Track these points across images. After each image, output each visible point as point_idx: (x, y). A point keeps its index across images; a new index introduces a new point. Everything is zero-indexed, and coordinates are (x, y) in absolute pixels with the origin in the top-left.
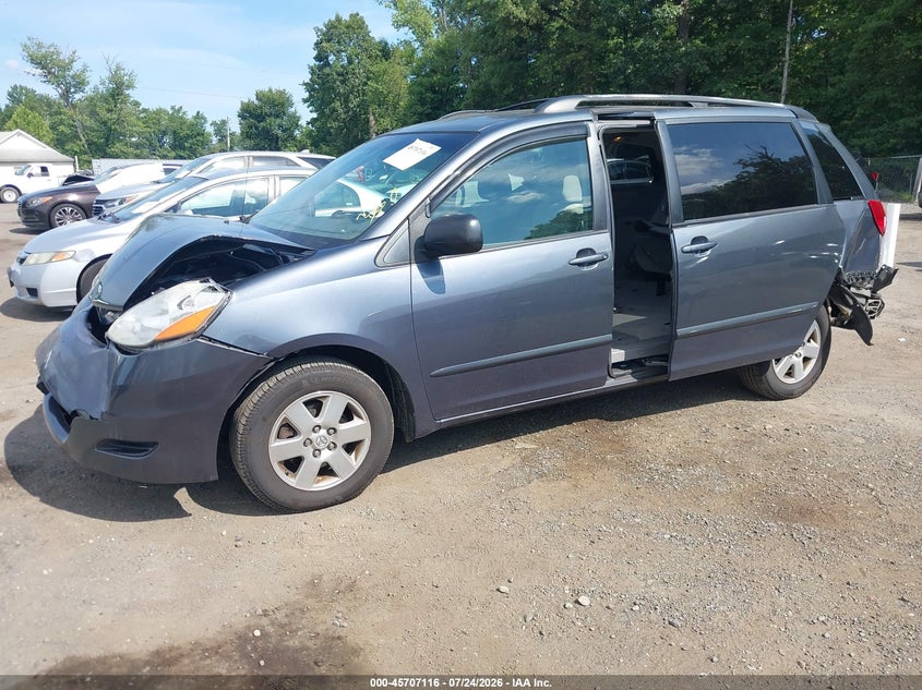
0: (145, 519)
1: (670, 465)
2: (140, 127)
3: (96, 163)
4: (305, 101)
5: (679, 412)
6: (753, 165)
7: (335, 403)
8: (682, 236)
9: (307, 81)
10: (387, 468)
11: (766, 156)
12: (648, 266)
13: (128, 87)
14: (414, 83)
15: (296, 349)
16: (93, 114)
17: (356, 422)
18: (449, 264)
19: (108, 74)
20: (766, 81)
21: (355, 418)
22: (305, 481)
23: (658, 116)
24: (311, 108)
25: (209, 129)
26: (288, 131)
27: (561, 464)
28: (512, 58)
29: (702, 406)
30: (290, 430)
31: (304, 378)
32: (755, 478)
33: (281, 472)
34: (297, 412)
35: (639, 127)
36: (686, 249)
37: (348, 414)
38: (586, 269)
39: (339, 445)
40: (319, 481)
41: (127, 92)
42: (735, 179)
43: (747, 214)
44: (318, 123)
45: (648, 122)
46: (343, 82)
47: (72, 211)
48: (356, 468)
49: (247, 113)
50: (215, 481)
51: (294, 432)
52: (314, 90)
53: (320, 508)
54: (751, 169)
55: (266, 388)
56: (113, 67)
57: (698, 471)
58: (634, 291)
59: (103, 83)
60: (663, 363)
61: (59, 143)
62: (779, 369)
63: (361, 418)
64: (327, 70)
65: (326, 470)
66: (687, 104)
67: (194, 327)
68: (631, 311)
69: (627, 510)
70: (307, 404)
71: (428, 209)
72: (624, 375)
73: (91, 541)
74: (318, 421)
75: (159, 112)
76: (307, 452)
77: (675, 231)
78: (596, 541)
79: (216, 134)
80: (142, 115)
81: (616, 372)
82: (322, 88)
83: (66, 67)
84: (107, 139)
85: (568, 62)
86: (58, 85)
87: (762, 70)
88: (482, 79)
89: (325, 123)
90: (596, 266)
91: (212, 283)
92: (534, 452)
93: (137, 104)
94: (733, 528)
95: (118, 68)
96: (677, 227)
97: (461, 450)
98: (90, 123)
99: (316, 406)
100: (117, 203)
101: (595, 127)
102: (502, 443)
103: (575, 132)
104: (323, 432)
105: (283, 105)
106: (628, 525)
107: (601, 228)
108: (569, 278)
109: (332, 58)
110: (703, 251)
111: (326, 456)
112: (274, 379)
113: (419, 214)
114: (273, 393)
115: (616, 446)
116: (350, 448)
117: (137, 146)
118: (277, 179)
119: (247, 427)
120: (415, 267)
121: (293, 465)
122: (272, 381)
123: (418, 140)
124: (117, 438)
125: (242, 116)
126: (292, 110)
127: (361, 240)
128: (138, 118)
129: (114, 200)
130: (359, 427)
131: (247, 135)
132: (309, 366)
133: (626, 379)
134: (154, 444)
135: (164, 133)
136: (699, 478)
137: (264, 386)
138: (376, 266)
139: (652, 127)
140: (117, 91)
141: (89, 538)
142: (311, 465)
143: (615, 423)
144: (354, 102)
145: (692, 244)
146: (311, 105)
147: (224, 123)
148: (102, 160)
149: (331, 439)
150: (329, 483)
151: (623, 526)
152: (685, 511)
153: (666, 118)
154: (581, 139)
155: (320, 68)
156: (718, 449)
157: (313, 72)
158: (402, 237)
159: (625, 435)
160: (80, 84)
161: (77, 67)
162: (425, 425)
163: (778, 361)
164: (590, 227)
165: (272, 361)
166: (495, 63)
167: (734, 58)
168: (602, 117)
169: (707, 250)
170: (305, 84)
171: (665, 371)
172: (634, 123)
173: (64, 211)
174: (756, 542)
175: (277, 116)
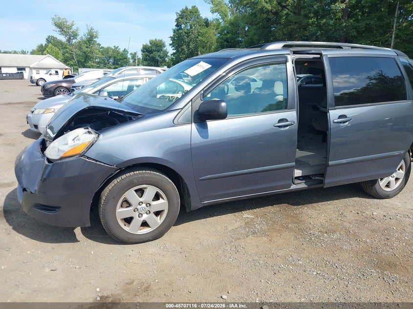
0: (57, 242)
1: (321, 232)
2: (100, 55)
3: (80, 70)
4: (170, 45)
5: (329, 202)
6: (375, 79)
7: (150, 191)
8: (334, 114)
9: (172, 36)
10: (176, 224)
11: (382, 75)
12: (318, 128)
13: (95, 37)
14: (219, 38)
15: (131, 164)
16: (80, 48)
17: (161, 201)
18: (212, 124)
19: (87, 31)
20: (384, 40)
21: (161, 199)
22: (134, 229)
23: (324, 53)
24: (173, 48)
25: (129, 56)
26: (163, 58)
27: (265, 227)
28: (264, 27)
29: (341, 200)
30: (127, 203)
31: (135, 178)
32: (365, 242)
33: (122, 224)
34: (131, 195)
35: (314, 58)
36: (336, 121)
37: (157, 197)
38: (282, 129)
39: (152, 212)
40: (141, 230)
41: (94, 39)
42: (366, 86)
43: (369, 104)
44: (176, 55)
45: (319, 56)
46: (188, 37)
47: (64, 91)
48: (160, 224)
49: (146, 50)
50: (89, 227)
51: (130, 205)
52: (174, 40)
53: (141, 243)
54: (374, 81)
55: (116, 182)
56: (90, 29)
57: (335, 236)
58: (311, 139)
59: (85, 35)
60: (321, 178)
61: (65, 61)
62: (382, 183)
63: (163, 199)
64: (181, 31)
65: (145, 224)
66: (340, 47)
67: (80, 150)
68: (307, 150)
69: (295, 256)
70: (136, 191)
71: (202, 97)
72: (301, 183)
73: (29, 252)
74: (141, 200)
75: (108, 49)
76: (135, 215)
77: (330, 111)
78: (277, 273)
79: (132, 59)
80: (101, 50)
81: (297, 181)
82: (178, 40)
83: (70, 28)
84: (85, 60)
85: (290, 30)
86: (66, 36)
87: (381, 35)
88: (250, 37)
89: (179, 55)
90: (288, 128)
91: (90, 130)
92: (252, 220)
93: (99, 45)
94: (351, 271)
95: (92, 29)
96: (331, 109)
97: (216, 216)
98: (79, 52)
99: (141, 192)
100: (80, 88)
101: (291, 58)
102: (237, 214)
103: (281, 60)
104: (144, 205)
105: (161, 46)
106: (295, 265)
107: (292, 108)
108: (274, 133)
109: (183, 26)
110: (344, 122)
111: (145, 217)
112: (120, 178)
113: (197, 98)
114: (119, 185)
115: (295, 220)
116: (158, 213)
117: (98, 63)
118: (147, 79)
119: (106, 201)
120: (193, 124)
121: (128, 220)
122: (119, 179)
123: (202, 62)
124: (42, 203)
125: (143, 51)
126: (165, 48)
127: (167, 110)
128: (99, 51)
129: (79, 86)
130: (162, 203)
131: (145, 59)
132: (138, 172)
133: (302, 185)
134: (59, 208)
135: (110, 57)
136: (336, 240)
137: (115, 181)
138: (174, 124)
139: (321, 58)
140: (91, 39)
141: (29, 250)
142: (137, 221)
143: (295, 207)
144: (192, 46)
145: (339, 119)
146: (173, 46)
147: (135, 53)
148: (83, 69)
149: (148, 209)
150: (146, 230)
151: (292, 265)
152: (326, 259)
153: (328, 54)
154: (283, 63)
155: (178, 30)
156: (347, 225)
157: (174, 31)
158: (188, 109)
159: (299, 214)
160: (75, 36)
161: (74, 28)
162: (196, 203)
163: (382, 179)
164: (286, 108)
165: (118, 169)
166: (256, 29)
167: (368, 29)
168: (295, 53)
169: (346, 122)
170: (171, 37)
171: (322, 182)
172: (312, 56)
173: (60, 90)
174: (363, 281)
175: (158, 51)
